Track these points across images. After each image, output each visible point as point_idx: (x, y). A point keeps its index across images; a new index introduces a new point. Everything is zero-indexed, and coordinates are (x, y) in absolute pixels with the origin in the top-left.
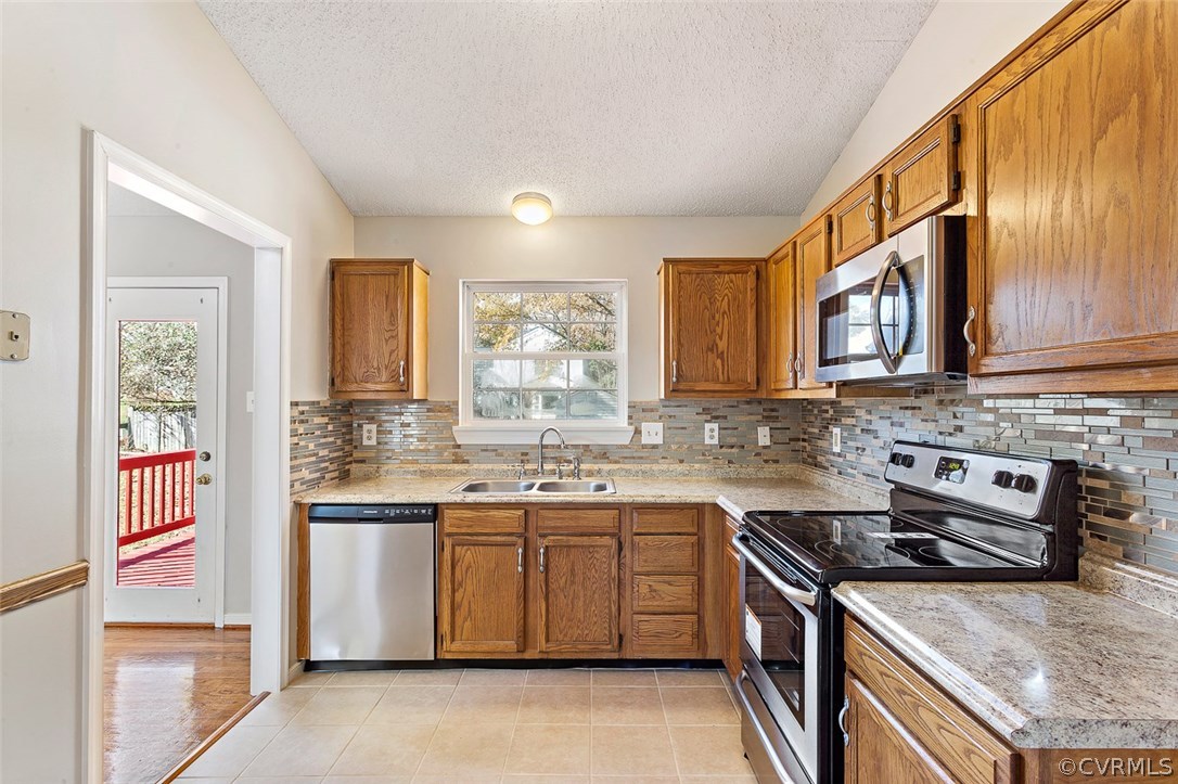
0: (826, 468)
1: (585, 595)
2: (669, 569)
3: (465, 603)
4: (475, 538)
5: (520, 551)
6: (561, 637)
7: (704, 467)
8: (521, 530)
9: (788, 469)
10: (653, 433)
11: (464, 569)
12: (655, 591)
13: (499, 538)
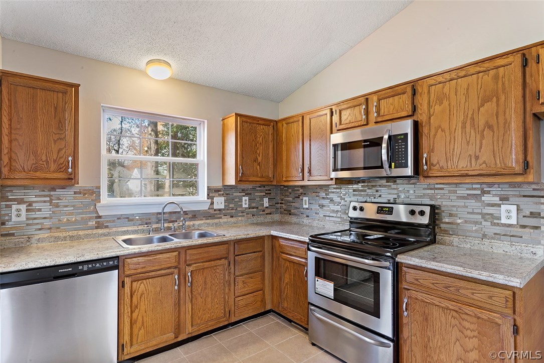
0: (299, 215)
1: (212, 294)
2: (251, 271)
3: (140, 318)
4: (147, 274)
5: (176, 277)
6: (199, 321)
7: (243, 218)
8: (176, 264)
9: (277, 217)
10: (220, 202)
11: (139, 297)
12: (246, 283)
13: (163, 272)
